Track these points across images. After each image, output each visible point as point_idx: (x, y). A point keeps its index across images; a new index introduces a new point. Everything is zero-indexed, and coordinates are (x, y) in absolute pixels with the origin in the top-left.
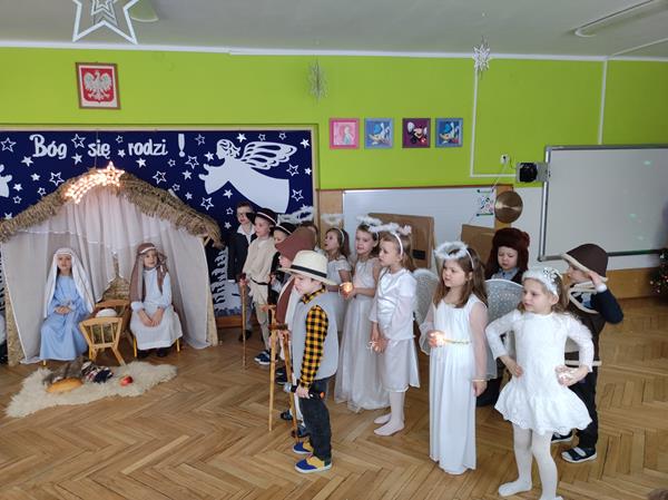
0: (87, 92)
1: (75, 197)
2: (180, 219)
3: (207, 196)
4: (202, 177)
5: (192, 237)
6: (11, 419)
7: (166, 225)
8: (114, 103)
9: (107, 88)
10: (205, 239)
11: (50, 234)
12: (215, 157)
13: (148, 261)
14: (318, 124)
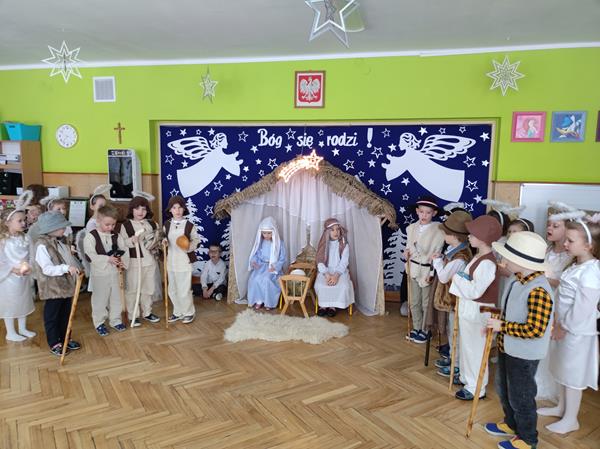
0: (301, 94)
1: (285, 177)
2: (363, 200)
3: (387, 183)
4: (384, 165)
5: (371, 216)
6: (227, 341)
7: (350, 204)
8: (319, 103)
9: (316, 91)
10: (382, 219)
12: (398, 148)
13: (333, 234)
14: (500, 118)
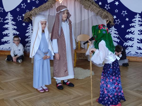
3: (108, 4)
5: (102, 19)
10: (107, 21)
11: (49, 15)
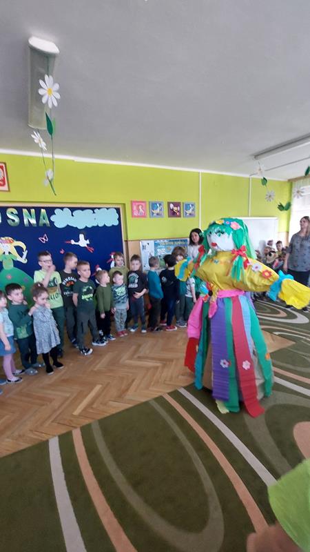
8: (6, 188)
9: (1, 178)
14: (124, 204)
